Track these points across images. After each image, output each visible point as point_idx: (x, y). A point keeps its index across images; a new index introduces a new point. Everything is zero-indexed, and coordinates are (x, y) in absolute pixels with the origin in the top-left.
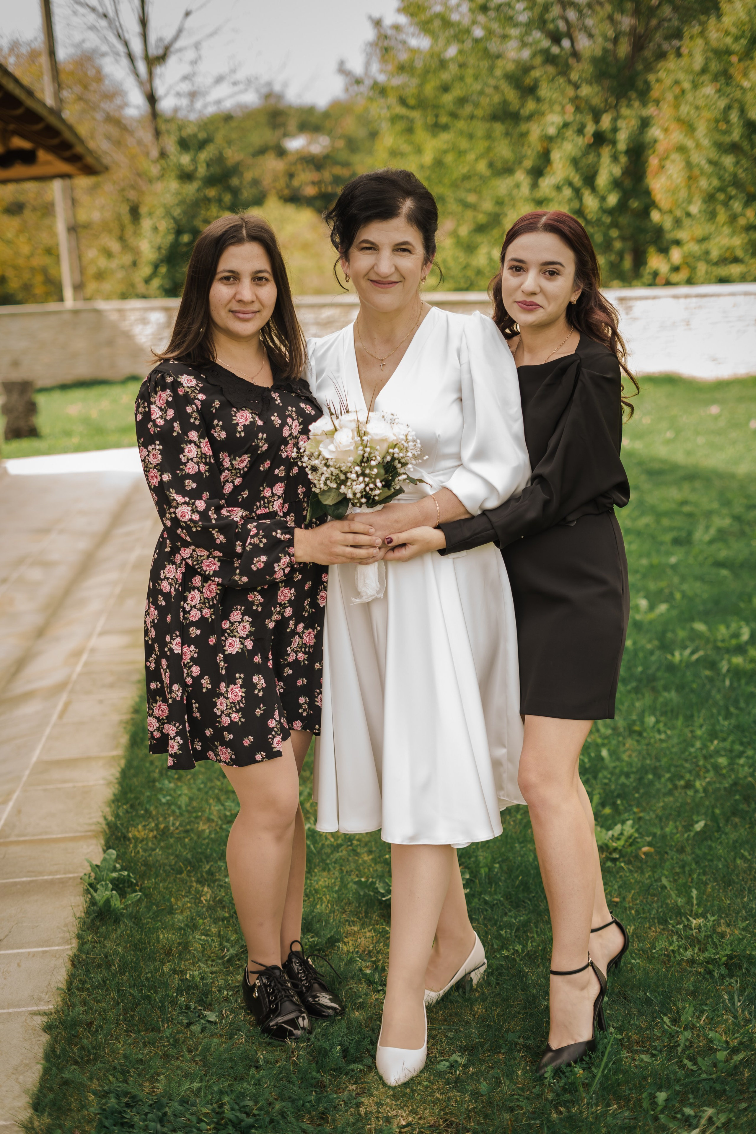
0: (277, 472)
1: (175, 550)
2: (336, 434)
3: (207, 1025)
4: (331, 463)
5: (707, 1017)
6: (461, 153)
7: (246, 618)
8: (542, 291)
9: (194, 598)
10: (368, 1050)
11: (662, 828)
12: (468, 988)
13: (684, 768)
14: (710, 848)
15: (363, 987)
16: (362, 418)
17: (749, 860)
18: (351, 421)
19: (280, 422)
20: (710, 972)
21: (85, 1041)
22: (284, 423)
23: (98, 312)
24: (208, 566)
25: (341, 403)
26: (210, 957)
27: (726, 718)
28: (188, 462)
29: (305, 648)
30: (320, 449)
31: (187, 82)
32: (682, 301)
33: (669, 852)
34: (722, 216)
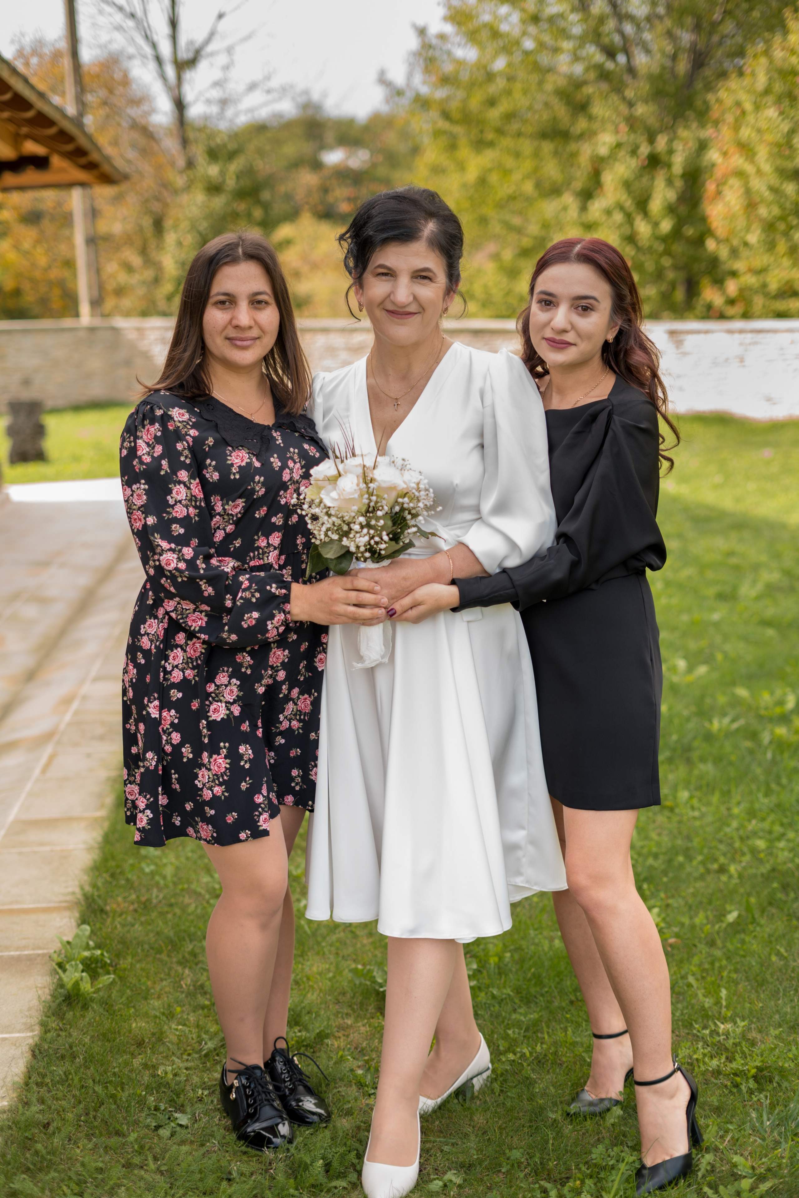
0: (274, 519)
1: (157, 603)
2: (340, 479)
3: (178, 1129)
4: (332, 512)
5: (732, 1138)
6: (506, 172)
7: (234, 681)
8: (573, 327)
9: (177, 657)
10: (353, 1165)
11: (691, 918)
12: (469, 1095)
13: (718, 849)
14: (743, 942)
15: (353, 1091)
16: (369, 463)
17: (786, 958)
18: (356, 466)
19: (279, 464)
20: (737, 1086)
21: (39, 1146)
22: (284, 466)
23: (115, 330)
24: (194, 620)
25: (347, 445)
26: (185, 1050)
27: (766, 795)
28: (175, 504)
29: (300, 716)
30: (322, 496)
31: (218, 88)
32: (737, 336)
33: (698, 945)
34: (782, 246)
